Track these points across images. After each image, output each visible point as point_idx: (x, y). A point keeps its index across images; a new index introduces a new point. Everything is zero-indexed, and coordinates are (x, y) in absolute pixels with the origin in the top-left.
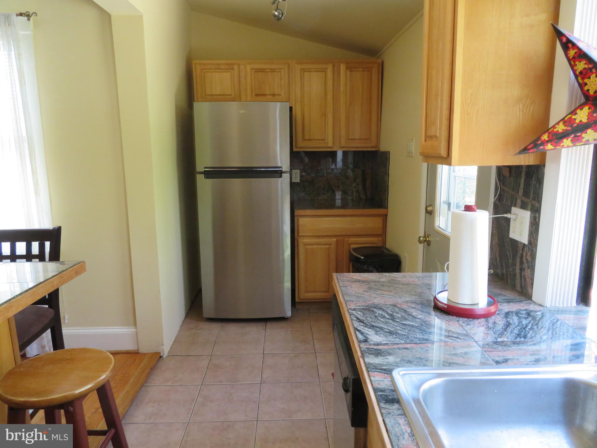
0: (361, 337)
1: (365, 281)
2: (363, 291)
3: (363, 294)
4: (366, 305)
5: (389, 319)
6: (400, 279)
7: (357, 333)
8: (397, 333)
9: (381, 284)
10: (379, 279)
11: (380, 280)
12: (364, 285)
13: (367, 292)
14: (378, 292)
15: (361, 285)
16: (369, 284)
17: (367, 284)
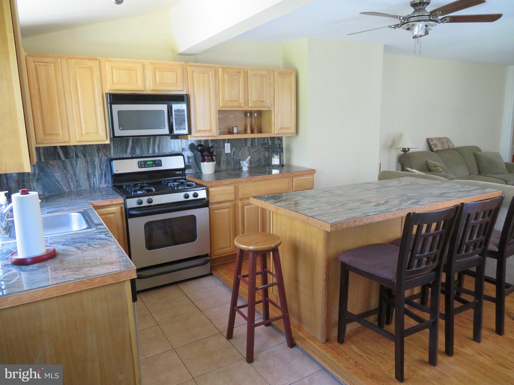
0: (109, 235)
1: (104, 265)
2: (106, 256)
3: (107, 254)
4: (105, 248)
5: (92, 244)
6: (70, 273)
7: (110, 236)
8: (89, 239)
9: (90, 264)
10: (90, 270)
11: (90, 268)
12: (106, 261)
13: (104, 256)
14: (95, 258)
15: (108, 261)
16: (101, 262)
17: (103, 263)
